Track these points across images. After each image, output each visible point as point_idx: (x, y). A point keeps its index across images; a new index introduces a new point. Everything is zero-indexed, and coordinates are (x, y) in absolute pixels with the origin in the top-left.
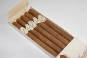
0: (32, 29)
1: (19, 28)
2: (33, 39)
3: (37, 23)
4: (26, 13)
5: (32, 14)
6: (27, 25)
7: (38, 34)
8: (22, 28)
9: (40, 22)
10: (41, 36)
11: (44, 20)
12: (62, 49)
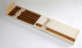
12: (36, 21)
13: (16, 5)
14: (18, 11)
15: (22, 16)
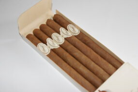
0: (57, 46)
1: (36, 44)
2: (57, 63)
3: (66, 37)
4: (48, 21)
5: (59, 22)
6: (49, 40)
7: (66, 54)
8: (41, 44)
9: (70, 35)
10: (70, 59)
11: (77, 32)
12: (103, 81)
13: (57, 11)
14: (59, 33)
15: (67, 51)
